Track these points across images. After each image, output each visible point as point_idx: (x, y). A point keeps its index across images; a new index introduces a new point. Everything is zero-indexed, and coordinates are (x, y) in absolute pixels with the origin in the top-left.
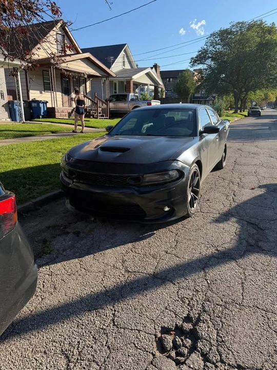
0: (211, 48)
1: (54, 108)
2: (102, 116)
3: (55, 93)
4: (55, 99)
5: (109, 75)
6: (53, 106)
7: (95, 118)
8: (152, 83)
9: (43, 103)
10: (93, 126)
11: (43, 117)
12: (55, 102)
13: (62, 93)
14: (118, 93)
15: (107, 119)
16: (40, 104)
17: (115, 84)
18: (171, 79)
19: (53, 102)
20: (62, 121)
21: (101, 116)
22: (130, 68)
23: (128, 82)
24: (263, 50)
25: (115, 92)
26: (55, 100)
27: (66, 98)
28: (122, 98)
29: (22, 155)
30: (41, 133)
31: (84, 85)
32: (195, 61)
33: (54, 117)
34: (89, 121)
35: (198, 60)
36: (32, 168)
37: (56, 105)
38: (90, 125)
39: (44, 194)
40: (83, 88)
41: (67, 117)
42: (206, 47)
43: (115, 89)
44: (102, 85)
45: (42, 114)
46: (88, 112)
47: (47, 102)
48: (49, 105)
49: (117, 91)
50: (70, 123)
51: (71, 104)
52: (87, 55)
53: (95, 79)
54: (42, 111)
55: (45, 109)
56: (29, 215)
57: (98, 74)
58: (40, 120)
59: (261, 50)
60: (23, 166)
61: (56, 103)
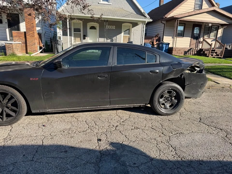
13: (191, 37)
27: (194, 41)
31: (216, 32)
40: (214, 34)
41: (183, 55)
47: (169, 44)
51: (198, 46)
54: (164, 49)
55: (167, 48)
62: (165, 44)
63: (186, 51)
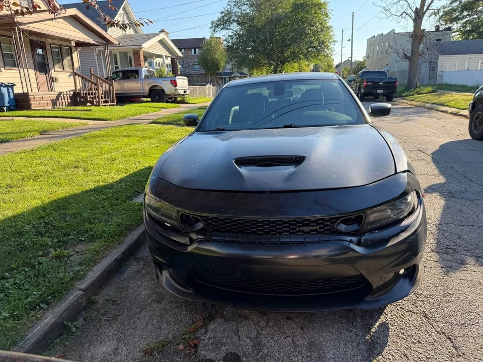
0: (235, 9)
1: (28, 93)
2: (106, 102)
3: (26, 70)
4: (27, 79)
5: (107, 42)
6: (26, 91)
7: (96, 105)
8: (168, 54)
9: (7, 86)
10: (100, 117)
11: (10, 109)
12: (28, 84)
13: (35, 69)
14: (120, 69)
15: (114, 105)
16: (2, 88)
17: (115, 55)
18: (197, 50)
19: (24, 84)
20: (46, 114)
21: (104, 102)
22: (134, 33)
23: (136, 53)
24: (298, 12)
25: (117, 68)
26: (28, 81)
27: (42, 77)
28: (131, 74)
29: (8, 181)
30: (21, 136)
31: (69, 58)
32: (217, 26)
33: (28, 107)
34: (90, 110)
35: (220, 24)
36: (43, 208)
37: (30, 89)
38: (96, 117)
39: (96, 263)
40: (69, 62)
41: (50, 107)
42: (229, 7)
43: (116, 63)
44: (96, 57)
45: (7, 104)
46: (83, 97)
47: (14, 85)
48: (18, 90)
49: (119, 65)
50: (61, 115)
51: (51, 86)
52: (73, 11)
53: (86, 49)
54: (7, 99)
55: (12, 96)
56: (80, 322)
57: (91, 41)
58: (5, 114)
59: (296, 12)
60: (23, 207)
61: (29, 86)
62: (4, 87)
63: (53, 100)
